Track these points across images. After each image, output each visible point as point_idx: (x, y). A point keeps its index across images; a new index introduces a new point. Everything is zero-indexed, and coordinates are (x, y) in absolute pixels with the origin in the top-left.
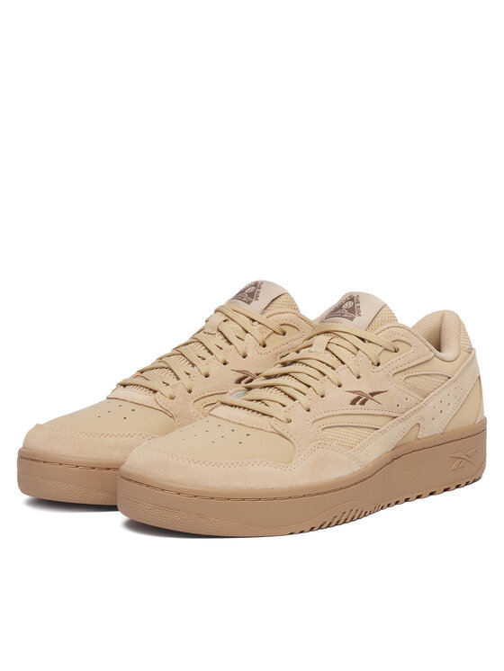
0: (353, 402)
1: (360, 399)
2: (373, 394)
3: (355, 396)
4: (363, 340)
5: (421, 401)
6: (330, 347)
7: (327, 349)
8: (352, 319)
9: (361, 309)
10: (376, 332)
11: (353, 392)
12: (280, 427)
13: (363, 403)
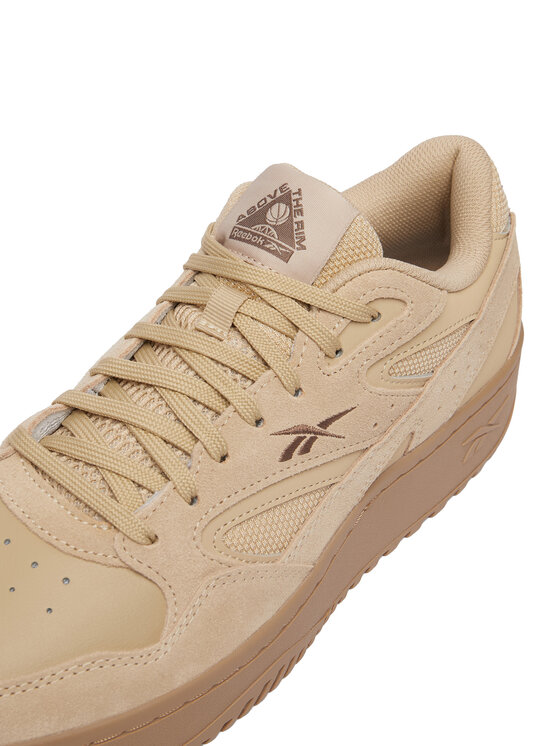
0: (287, 455)
1: (301, 441)
2: (325, 424)
3: (292, 438)
4: (309, 307)
5: (418, 395)
6: (240, 322)
7: (233, 326)
8: (286, 257)
9: (307, 230)
10: (332, 286)
11: (286, 433)
12: (134, 555)
13: (306, 449)
